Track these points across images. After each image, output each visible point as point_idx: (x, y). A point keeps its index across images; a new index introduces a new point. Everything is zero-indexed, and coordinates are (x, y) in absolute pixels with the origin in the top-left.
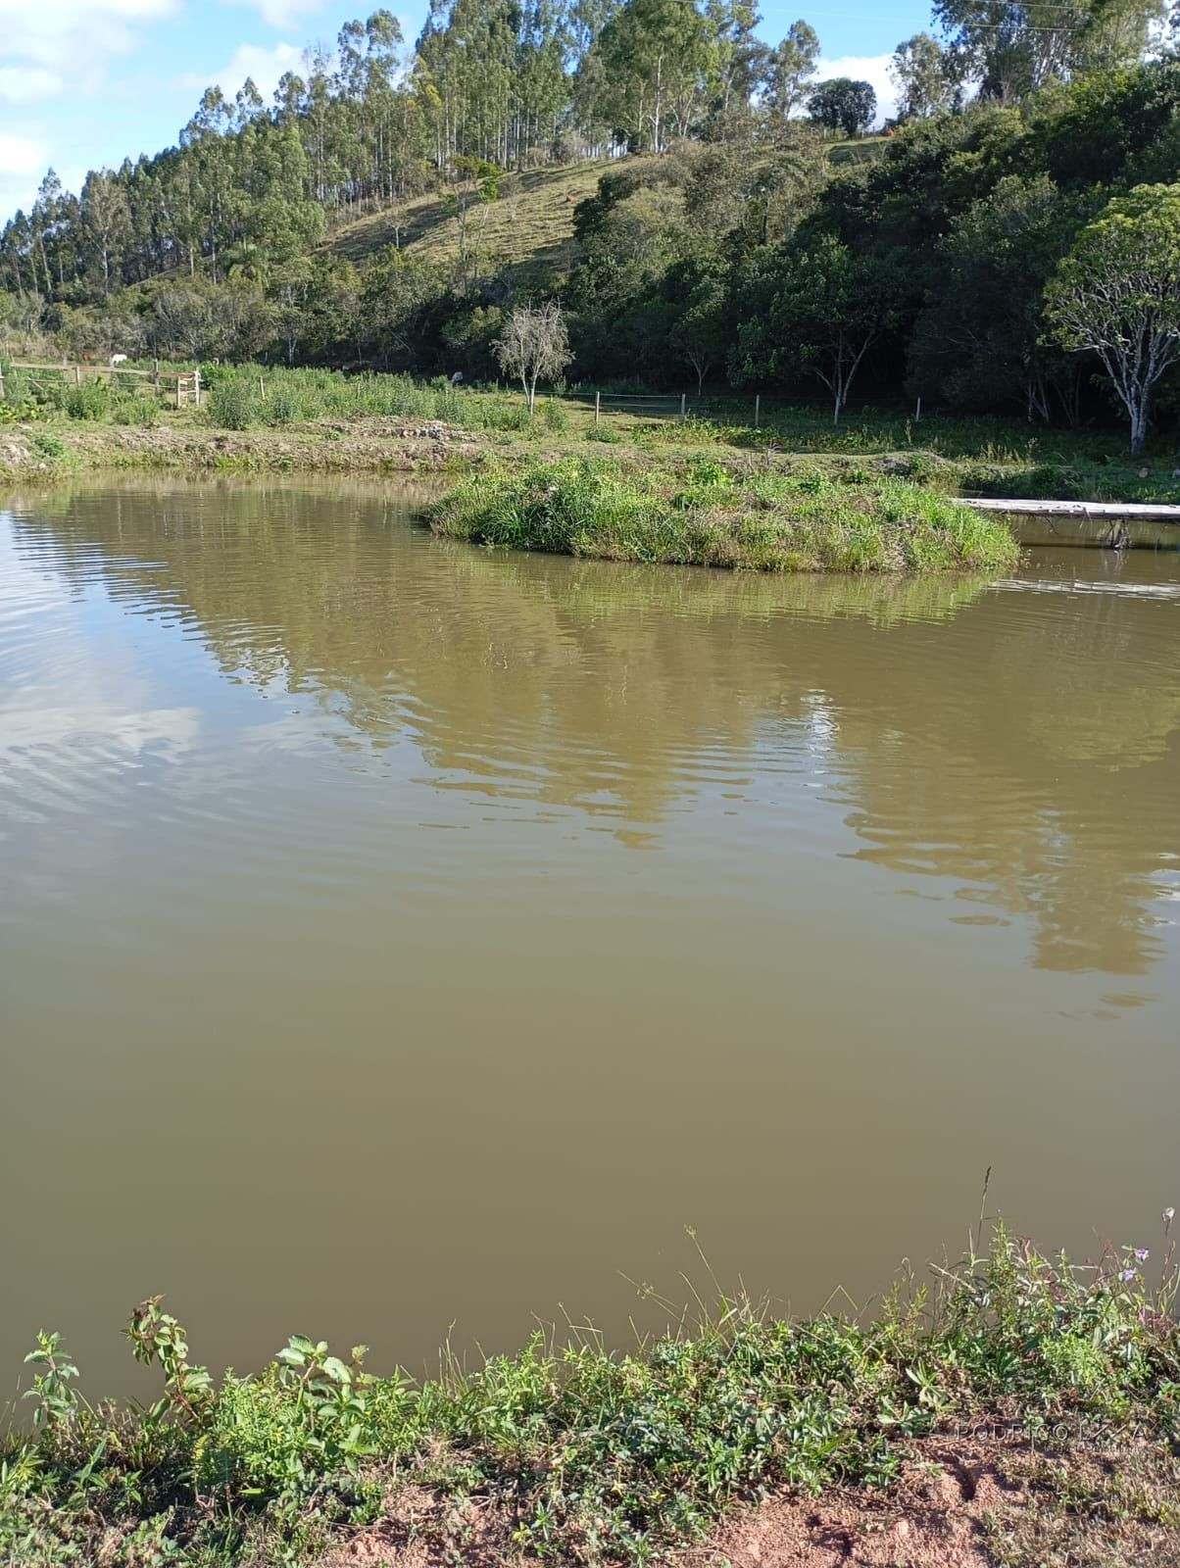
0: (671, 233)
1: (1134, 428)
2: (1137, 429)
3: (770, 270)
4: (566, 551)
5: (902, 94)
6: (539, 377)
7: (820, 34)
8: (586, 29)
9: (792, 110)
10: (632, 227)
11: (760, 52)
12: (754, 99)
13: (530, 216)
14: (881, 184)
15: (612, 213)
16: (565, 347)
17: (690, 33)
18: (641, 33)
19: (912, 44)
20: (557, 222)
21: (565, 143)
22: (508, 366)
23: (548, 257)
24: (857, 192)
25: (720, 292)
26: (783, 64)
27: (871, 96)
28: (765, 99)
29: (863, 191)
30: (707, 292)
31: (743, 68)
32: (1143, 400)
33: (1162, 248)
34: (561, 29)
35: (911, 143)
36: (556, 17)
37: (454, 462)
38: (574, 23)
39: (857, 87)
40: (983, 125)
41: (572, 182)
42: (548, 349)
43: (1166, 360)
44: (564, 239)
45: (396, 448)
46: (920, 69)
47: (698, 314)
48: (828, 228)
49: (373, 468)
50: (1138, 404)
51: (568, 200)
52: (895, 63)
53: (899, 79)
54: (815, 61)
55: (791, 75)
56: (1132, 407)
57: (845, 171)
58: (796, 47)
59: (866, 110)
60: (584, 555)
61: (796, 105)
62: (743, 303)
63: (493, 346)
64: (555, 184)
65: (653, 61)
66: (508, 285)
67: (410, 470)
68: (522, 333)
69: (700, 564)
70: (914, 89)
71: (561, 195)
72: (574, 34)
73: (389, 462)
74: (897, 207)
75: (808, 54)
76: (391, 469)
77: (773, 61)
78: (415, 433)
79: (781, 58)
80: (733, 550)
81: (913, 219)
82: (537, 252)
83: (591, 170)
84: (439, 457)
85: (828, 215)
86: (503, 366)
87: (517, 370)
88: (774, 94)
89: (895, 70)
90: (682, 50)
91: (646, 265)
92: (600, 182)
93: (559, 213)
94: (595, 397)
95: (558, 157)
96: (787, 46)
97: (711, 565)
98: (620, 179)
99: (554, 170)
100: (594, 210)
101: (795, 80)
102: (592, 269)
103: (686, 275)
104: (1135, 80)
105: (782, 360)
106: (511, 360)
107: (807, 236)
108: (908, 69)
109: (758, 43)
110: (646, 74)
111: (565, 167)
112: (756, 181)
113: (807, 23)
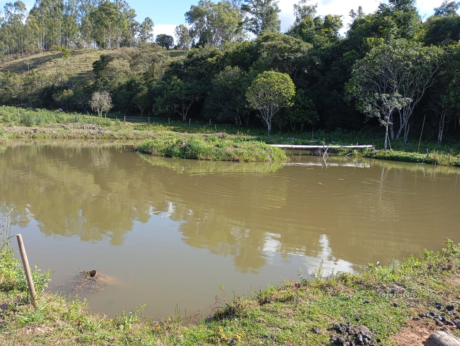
0: (126, 72)
1: (268, 128)
2: (269, 128)
3: (159, 84)
4: (196, 158)
5: (178, 39)
6: (103, 111)
7: (153, 21)
8: (84, 12)
9: (147, 41)
10: (113, 70)
11: (137, 24)
12: (136, 36)
13: (74, 63)
14: (187, 64)
15: (107, 66)
16: (111, 103)
17: (119, 18)
18: (104, 16)
19: (180, 27)
20: (83, 66)
21: (81, 43)
22: (94, 108)
23: (83, 76)
24: (181, 65)
25: (146, 89)
26: (144, 28)
27: (172, 39)
28: (139, 37)
29: (183, 65)
30: (142, 89)
31: (133, 26)
32: (270, 121)
33: (273, 86)
34: (77, 12)
35: (193, 54)
36: (75, 8)
37: (105, 135)
38: (80, 10)
39: (168, 37)
40: (213, 52)
41: (86, 55)
42: (106, 104)
43: (275, 112)
44: (87, 71)
45: (87, 132)
46: (183, 34)
47: (141, 95)
48: (173, 74)
49: (82, 138)
50: (269, 122)
51: (86, 60)
52: (176, 31)
53: (177, 35)
54: (153, 28)
55: (146, 31)
56: (267, 122)
57: (175, 59)
58: (147, 24)
59: (171, 43)
60: (202, 159)
61: (148, 39)
62: (153, 94)
63: (89, 102)
64: (80, 55)
65: (108, 24)
66: (73, 83)
67: (93, 138)
68: (98, 99)
69: (230, 161)
70: (181, 38)
71: (83, 58)
72: (80, 13)
73: (87, 136)
74: (192, 70)
75: (151, 26)
76: (88, 138)
77: (141, 27)
78: (87, 128)
79: (144, 26)
80: (237, 157)
81: (197, 73)
82: (78, 74)
83: (91, 52)
84: (100, 135)
85: (172, 71)
86: (92, 108)
87: (96, 109)
88: (142, 36)
89: (176, 33)
90: (117, 22)
91: (119, 81)
92: (101, 56)
93: (84, 63)
94: (124, 117)
95: (78, 47)
96: (144, 23)
97: (233, 161)
98: (108, 56)
99: (78, 51)
100: (99, 64)
101: (148, 33)
102: (102, 80)
103: (133, 84)
104: (250, 44)
105: (170, 108)
106: (95, 107)
107: (167, 77)
108: (179, 33)
109: (136, 22)
110: (106, 27)
111: (81, 50)
112: (151, 60)
113: (150, 18)
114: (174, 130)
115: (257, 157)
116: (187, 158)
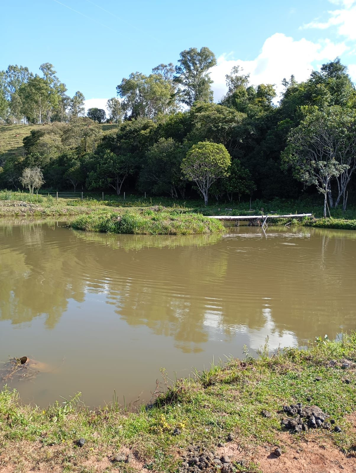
0: (57, 147)
1: (205, 199)
2: (206, 199)
3: (92, 158)
4: (132, 233)
5: (110, 112)
6: (34, 188)
7: (84, 95)
8: (13, 88)
9: (78, 115)
10: (44, 145)
11: (68, 98)
12: (67, 111)
13: (3, 140)
14: (119, 137)
15: (38, 141)
16: (42, 179)
17: (49, 92)
18: (34, 91)
19: (112, 100)
20: (14, 142)
21: (10, 119)
22: (25, 185)
23: (13, 152)
24: (113, 139)
25: (79, 164)
26: (75, 102)
27: (104, 113)
28: (71, 111)
29: (115, 139)
30: (74, 164)
31: (64, 101)
32: (207, 192)
33: (209, 157)
34: (5, 88)
35: (126, 127)
36: (4, 84)
37: (37, 213)
38: (9, 86)
39: (100, 110)
40: (146, 124)
41: (15, 131)
42: (37, 180)
43: (211, 182)
44: (18, 147)
45: (18, 210)
46: (115, 107)
47: (73, 170)
48: (107, 148)
49: (13, 216)
50: (205, 193)
51: (16, 136)
52: (107, 104)
53: (109, 108)
54: (84, 102)
55: (77, 105)
56: (204, 194)
57: (108, 132)
58: (78, 98)
59: (103, 116)
60: (137, 234)
61: (80, 113)
62: (86, 168)
63: (20, 179)
64: (10, 131)
65: (38, 99)
67: (24, 216)
68: (29, 175)
69: (167, 234)
70: (113, 111)
71: (13, 134)
72: (9, 89)
73: (18, 214)
74: (125, 143)
75: (82, 100)
76: (19, 216)
77: (72, 101)
78: (18, 205)
79: (74, 101)
80: (174, 230)
81: (130, 146)
82: (8, 151)
83: (21, 128)
84: (32, 212)
85: (105, 144)
86: (23, 185)
87: (27, 186)
88: (73, 110)
89: (108, 106)
90: (47, 97)
91: (51, 156)
92: (31, 132)
93: (14, 140)
94: (56, 193)
95: (8, 123)
96: (75, 98)
97: (170, 234)
98: (38, 132)
99: (8, 127)
100: (30, 140)
101: (79, 107)
102: (33, 156)
103: (65, 159)
104: (184, 116)
105: (103, 182)
106: (26, 183)
107: (100, 150)
108: (111, 106)
109: (67, 96)
110: (37, 102)
111: (11, 126)
112: (83, 134)
113: (80, 92)
114: (108, 205)
115: (194, 230)
116: (123, 233)
